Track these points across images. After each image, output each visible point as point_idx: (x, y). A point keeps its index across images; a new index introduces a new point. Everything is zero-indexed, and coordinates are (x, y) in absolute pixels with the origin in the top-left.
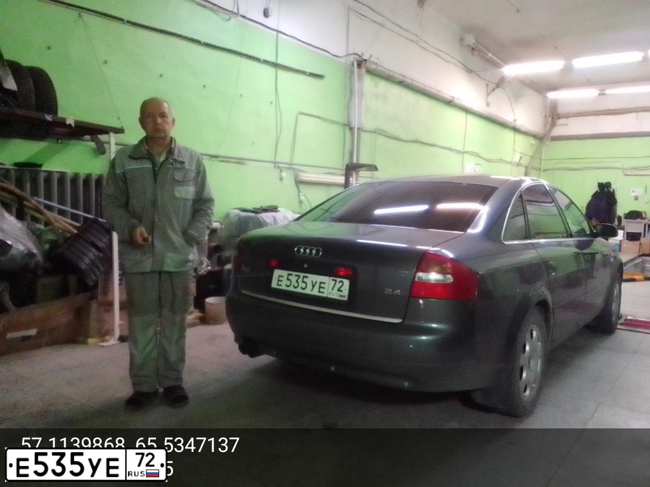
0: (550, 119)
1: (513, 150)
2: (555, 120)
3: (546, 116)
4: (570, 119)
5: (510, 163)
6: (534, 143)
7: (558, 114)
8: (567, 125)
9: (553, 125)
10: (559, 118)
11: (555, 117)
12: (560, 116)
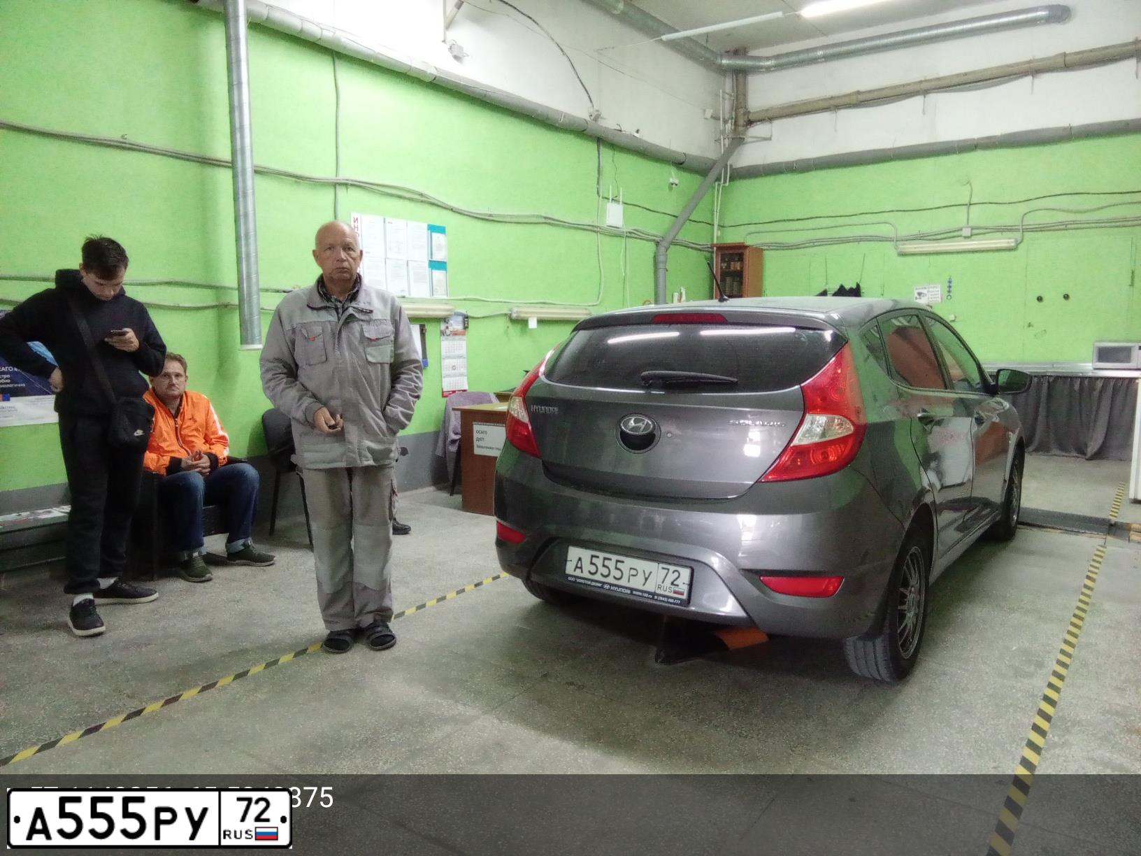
0: (729, 126)
1: (598, 193)
2: (741, 129)
3: (715, 118)
4: (777, 123)
5: (593, 229)
6: (677, 182)
7: (747, 113)
8: (770, 139)
9: (738, 141)
10: (750, 123)
11: (741, 122)
12: (752, 117)
